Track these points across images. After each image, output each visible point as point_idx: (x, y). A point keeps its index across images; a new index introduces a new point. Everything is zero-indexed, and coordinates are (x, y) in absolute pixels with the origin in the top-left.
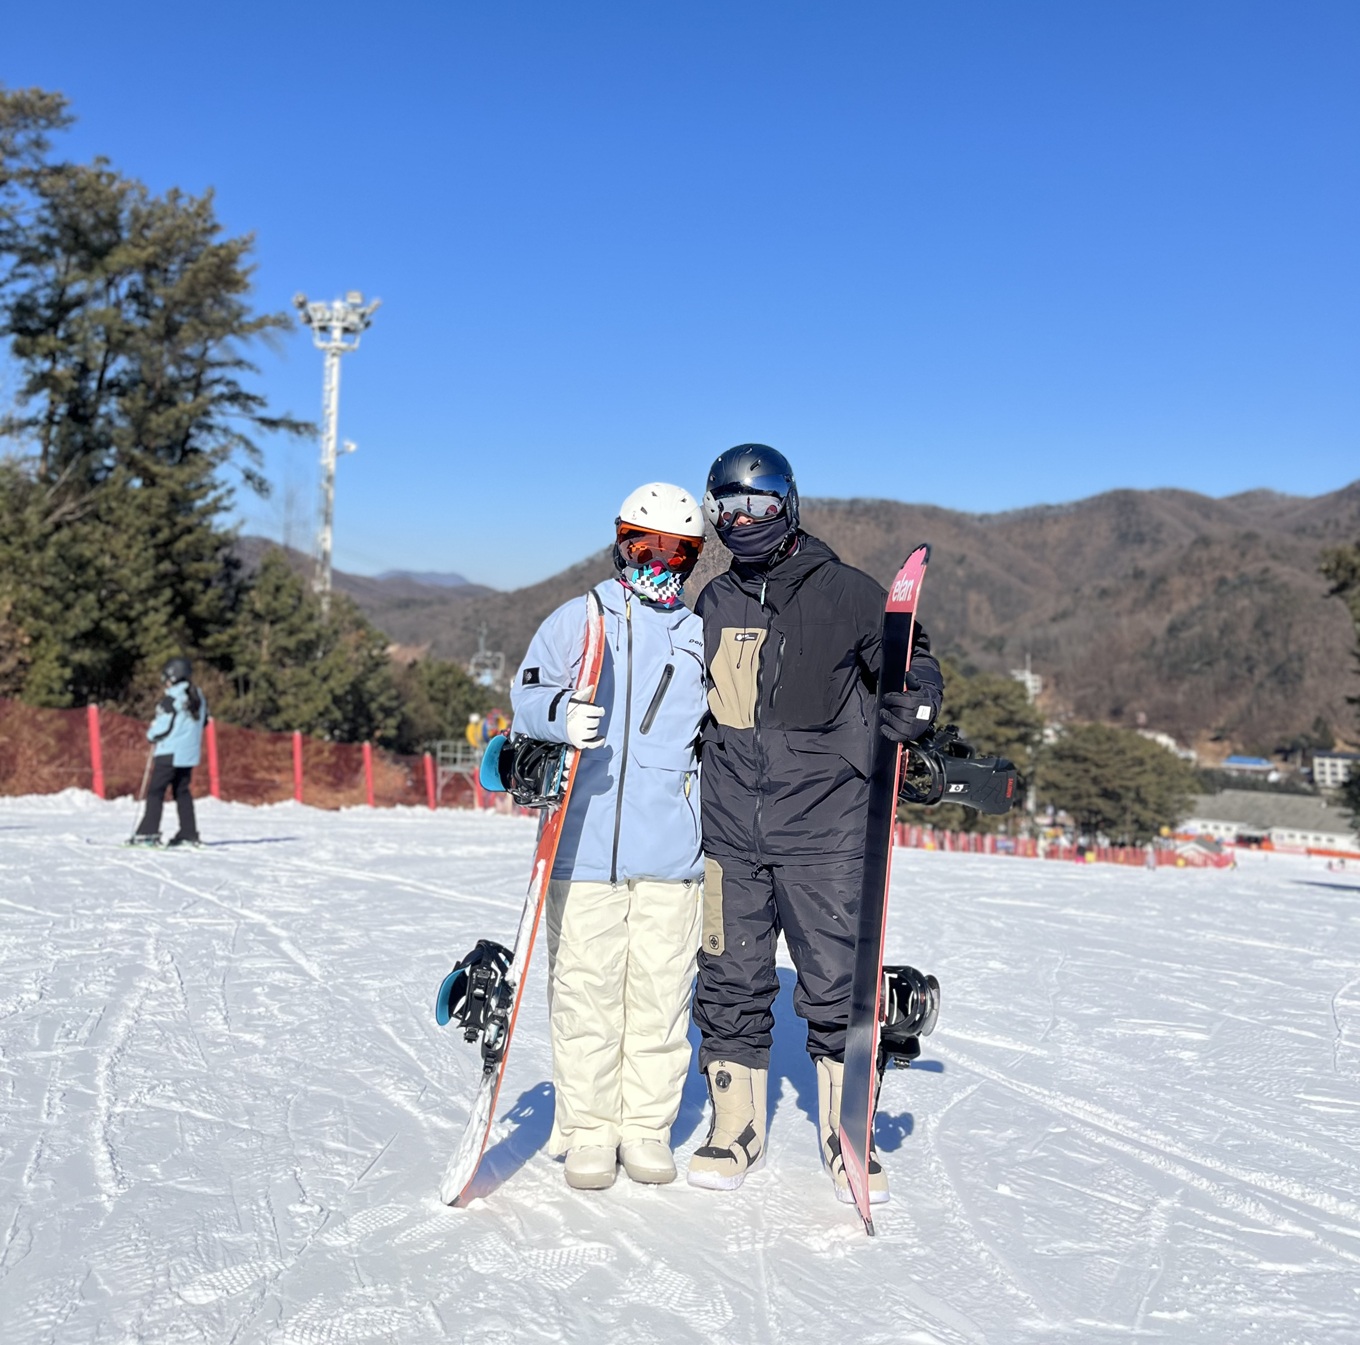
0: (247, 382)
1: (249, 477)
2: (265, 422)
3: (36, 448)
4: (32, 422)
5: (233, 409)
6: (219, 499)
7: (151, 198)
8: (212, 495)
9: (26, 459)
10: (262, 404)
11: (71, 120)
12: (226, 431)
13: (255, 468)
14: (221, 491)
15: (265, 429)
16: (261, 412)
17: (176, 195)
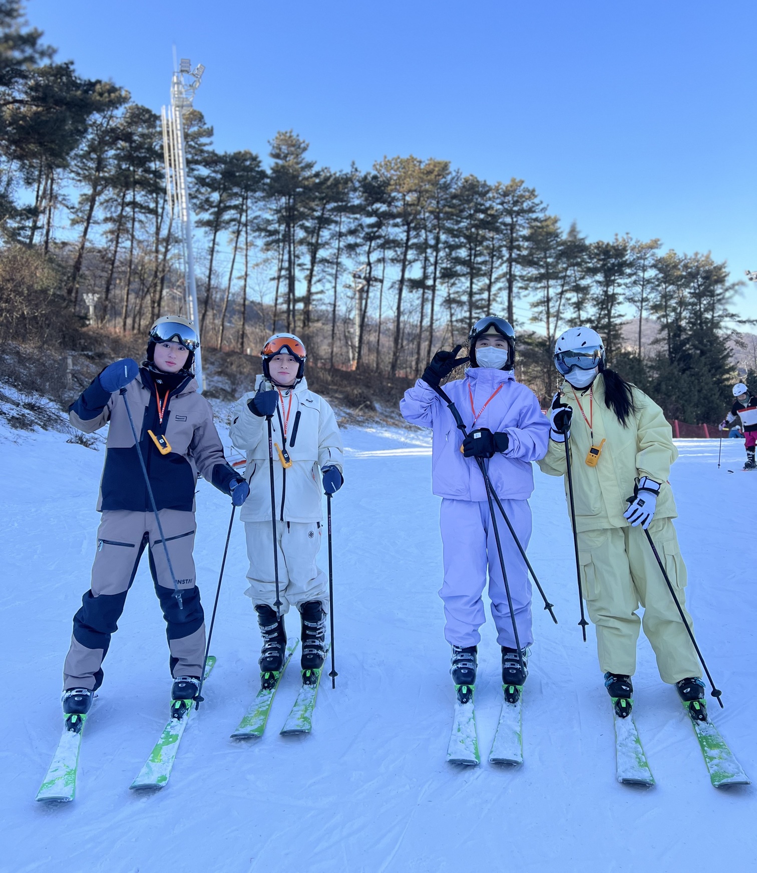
0: (731, 309)
1: (737, 342)
2: (740, 322)
3: (666, 347)
4: (664, 339)
5: (727, 319)
6: (728, 353)
7: (688, 257)
8: (726, 353)
9: (664, 351)
10: (739, 317)
11: (661, 245)
12: (727, 328)
13: (739, 339)
14: (728, 350)
15: (740, 324)
16: (738, 319)
17: (696, 254)
